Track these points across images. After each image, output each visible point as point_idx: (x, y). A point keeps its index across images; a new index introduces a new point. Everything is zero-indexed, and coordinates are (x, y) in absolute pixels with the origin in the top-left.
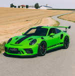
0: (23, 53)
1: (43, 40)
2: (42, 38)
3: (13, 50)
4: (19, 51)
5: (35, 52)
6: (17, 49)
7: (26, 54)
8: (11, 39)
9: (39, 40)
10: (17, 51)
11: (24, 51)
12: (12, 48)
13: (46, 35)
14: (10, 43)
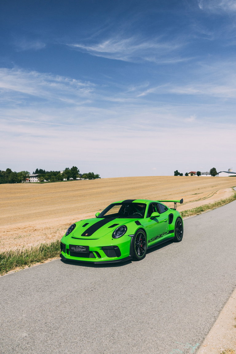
0: (99, 256)
1: (139, 226)
2: (138, 223)
3: (78, 250)
4: (91, 252)
5: (125, 253)
6: (87, 247)
7: (105, 258)
8: (74, 226)
9: (132, 227)
10: (87, 252)
11: (101, 252)
12: (75, 246)
13: (143, 217)
14: (71, 235)
